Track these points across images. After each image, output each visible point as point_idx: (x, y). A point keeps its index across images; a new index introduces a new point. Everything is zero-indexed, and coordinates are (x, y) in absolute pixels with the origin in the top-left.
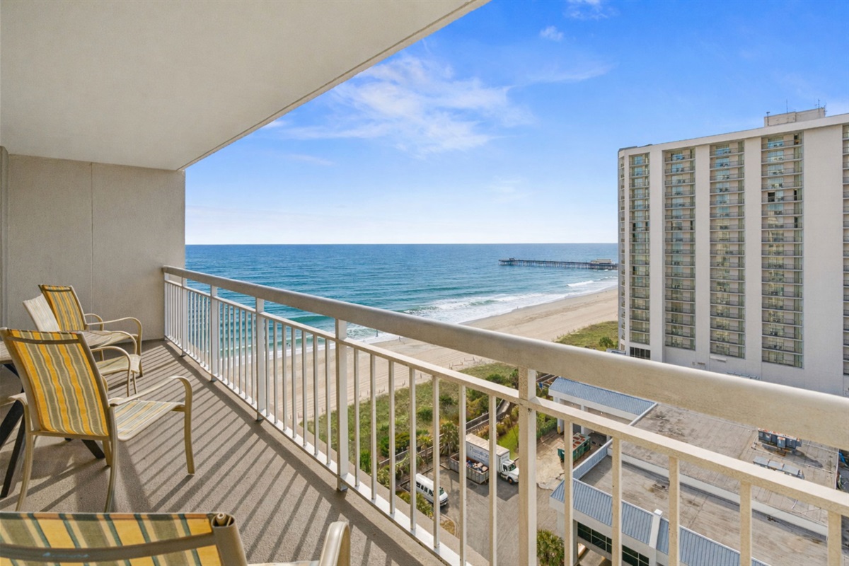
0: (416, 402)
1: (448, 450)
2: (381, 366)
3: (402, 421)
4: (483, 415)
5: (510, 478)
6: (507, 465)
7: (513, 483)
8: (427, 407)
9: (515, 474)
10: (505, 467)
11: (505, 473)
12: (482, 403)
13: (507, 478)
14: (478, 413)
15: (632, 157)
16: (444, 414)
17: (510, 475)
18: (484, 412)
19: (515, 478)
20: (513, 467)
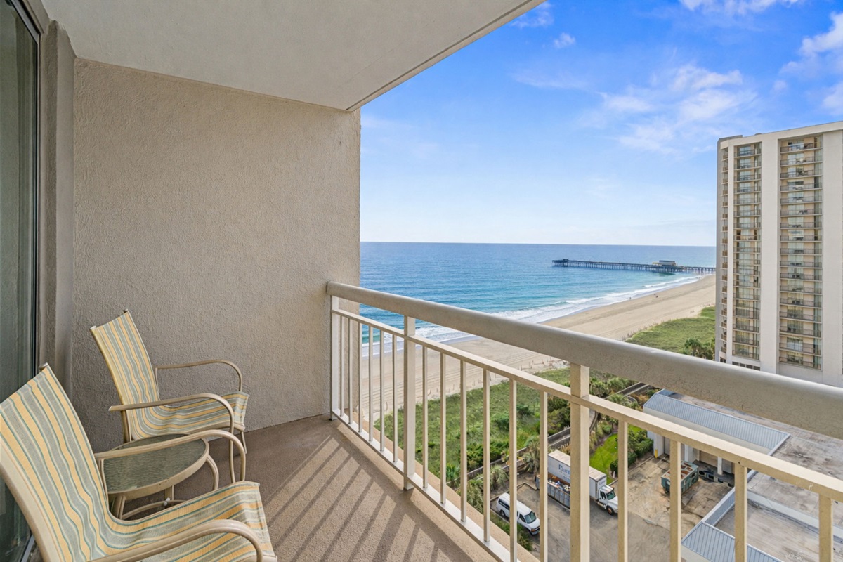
0: (490, 408)
1: (534, 467)
2: (452, 366)
3: (478, 429)
4: (565, 429)
5: (608, 507)
6: (605, 492)
7: (612, 513)
8: (504, 416)
9: (614, 503)
10: (602, 494)
11: (603, 501)
12: (563, 415)
13: (605, 507)
14: (559, 425)
15: (738, 148)
16: (522, 424)
17: (609, 504)
18: (566, 426)
19: (615, 508)
20: (610, 495)
